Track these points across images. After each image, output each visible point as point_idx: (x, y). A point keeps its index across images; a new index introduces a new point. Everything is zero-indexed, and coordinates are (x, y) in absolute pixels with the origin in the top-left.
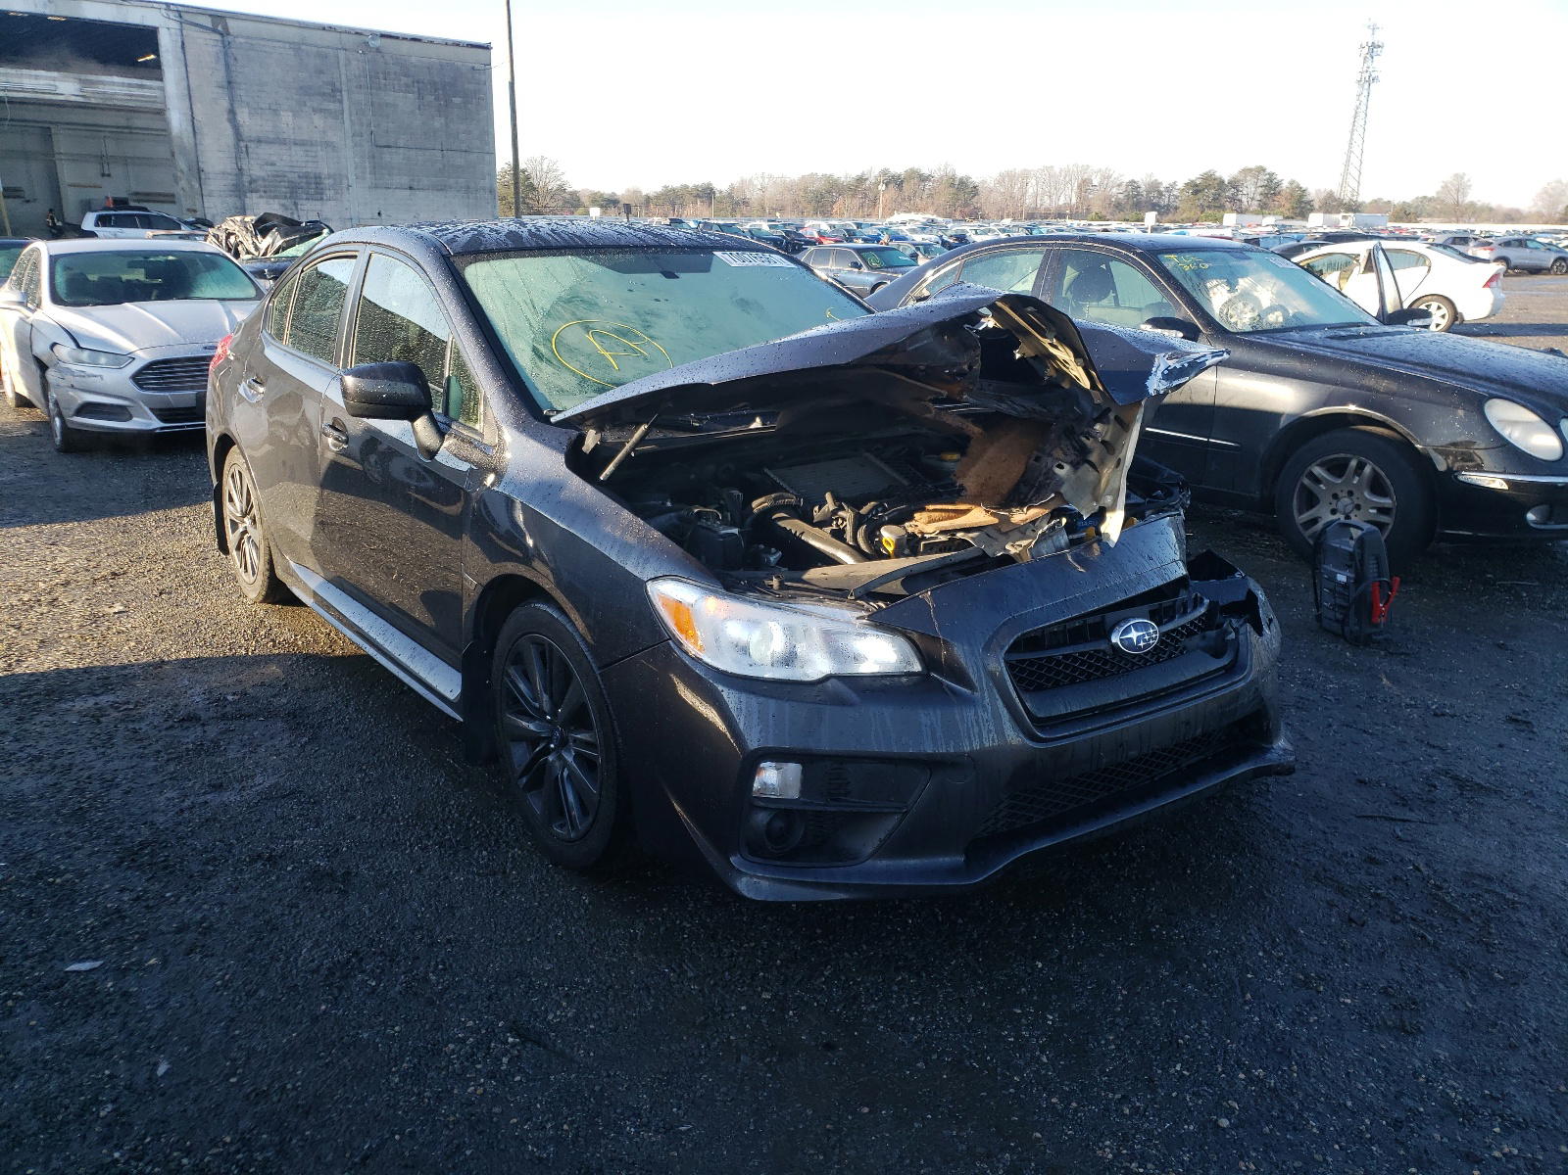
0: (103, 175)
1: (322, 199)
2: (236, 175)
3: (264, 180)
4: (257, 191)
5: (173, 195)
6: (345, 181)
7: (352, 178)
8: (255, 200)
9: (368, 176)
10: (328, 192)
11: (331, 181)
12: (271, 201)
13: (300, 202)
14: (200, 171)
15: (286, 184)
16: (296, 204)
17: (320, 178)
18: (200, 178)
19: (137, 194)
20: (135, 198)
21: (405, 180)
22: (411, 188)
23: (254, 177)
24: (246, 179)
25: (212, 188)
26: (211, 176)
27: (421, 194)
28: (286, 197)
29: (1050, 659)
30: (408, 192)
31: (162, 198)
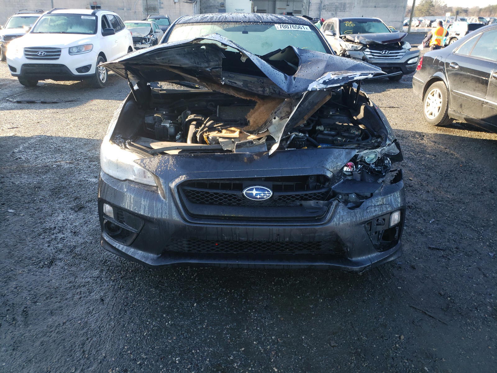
0: (287, 5)
1: (345, 11)
2: (320, 4)
3: (328, 5)
4: (325, 9)
5: (301, 11)
6: (353, 5)
7: (356, 4)
8: (324, 12)
9: (361, 3)
10: (347, 9)
11: (349, 5)
12: (329, 12)
13: (337, 13)
14: (310, 3)
15: (335, 7)
16: (336, 13)
17: (345, 4)
18: (309, 5)
19: (295, 11)
20: (294, 12)
21: (374, 4)
22: (375, 7)
23: (325, 4)
24: (323, 5)
25: (312, 8)
26: (312, 4)
27: (378, 9)
28: (334, 11)
29: (207, 193)
30: (374, 8)
31: (298, 12)
